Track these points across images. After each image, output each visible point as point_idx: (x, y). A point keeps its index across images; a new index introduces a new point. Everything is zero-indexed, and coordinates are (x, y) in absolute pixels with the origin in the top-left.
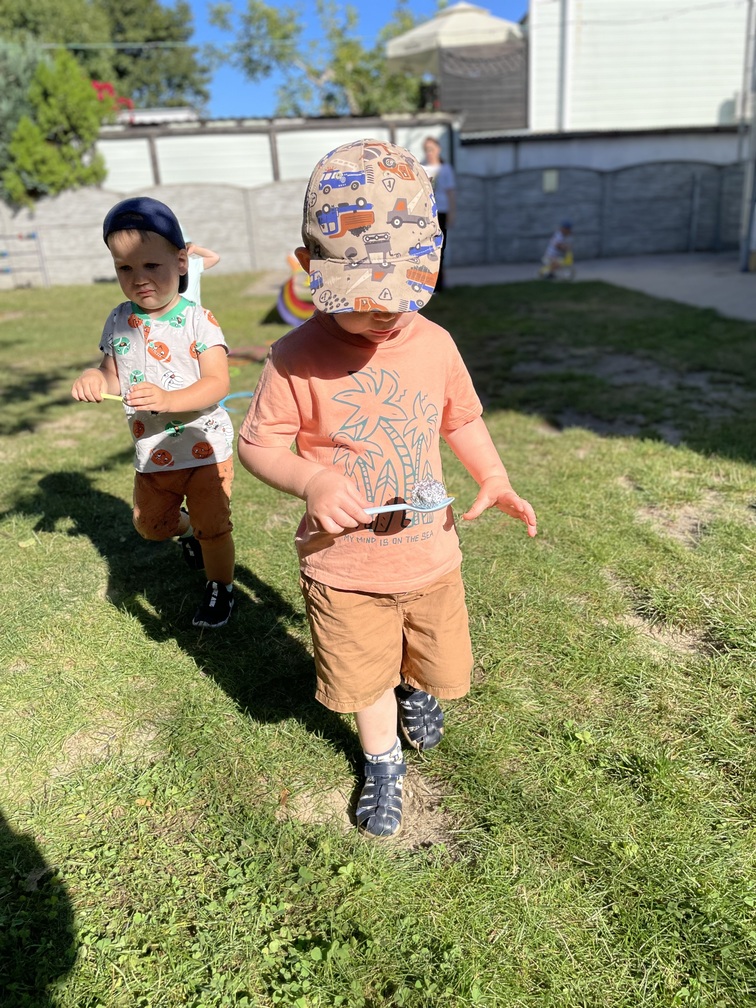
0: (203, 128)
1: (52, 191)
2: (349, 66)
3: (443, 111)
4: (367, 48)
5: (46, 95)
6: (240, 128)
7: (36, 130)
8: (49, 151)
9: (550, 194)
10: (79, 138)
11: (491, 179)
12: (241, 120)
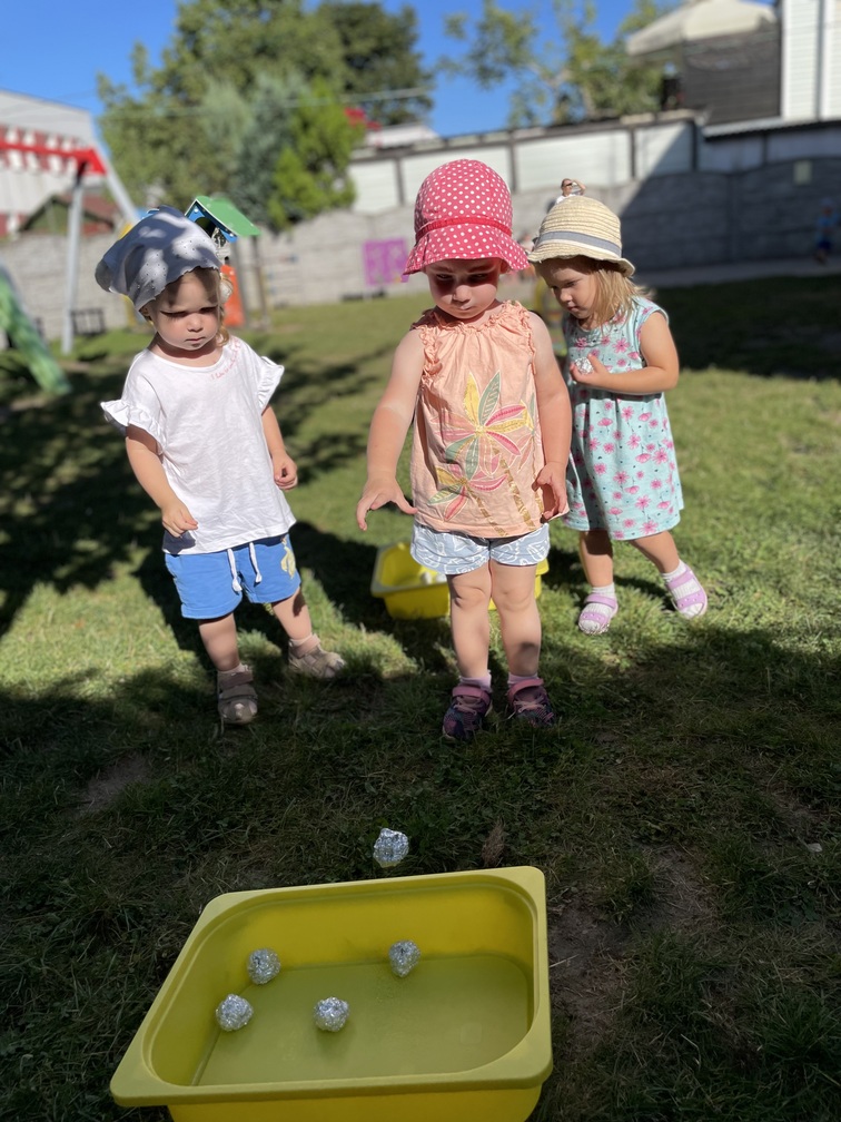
0: (447, 144)
1: (308, 216)
2: (586, 65)
3: (686, 107)
4: (605, 42)
5: (306, 126)
6: (482, 143)
7: (297, 159)
9: (803, 186)
10: (334, 164)
11: (737, 175)
12: (481, 136)
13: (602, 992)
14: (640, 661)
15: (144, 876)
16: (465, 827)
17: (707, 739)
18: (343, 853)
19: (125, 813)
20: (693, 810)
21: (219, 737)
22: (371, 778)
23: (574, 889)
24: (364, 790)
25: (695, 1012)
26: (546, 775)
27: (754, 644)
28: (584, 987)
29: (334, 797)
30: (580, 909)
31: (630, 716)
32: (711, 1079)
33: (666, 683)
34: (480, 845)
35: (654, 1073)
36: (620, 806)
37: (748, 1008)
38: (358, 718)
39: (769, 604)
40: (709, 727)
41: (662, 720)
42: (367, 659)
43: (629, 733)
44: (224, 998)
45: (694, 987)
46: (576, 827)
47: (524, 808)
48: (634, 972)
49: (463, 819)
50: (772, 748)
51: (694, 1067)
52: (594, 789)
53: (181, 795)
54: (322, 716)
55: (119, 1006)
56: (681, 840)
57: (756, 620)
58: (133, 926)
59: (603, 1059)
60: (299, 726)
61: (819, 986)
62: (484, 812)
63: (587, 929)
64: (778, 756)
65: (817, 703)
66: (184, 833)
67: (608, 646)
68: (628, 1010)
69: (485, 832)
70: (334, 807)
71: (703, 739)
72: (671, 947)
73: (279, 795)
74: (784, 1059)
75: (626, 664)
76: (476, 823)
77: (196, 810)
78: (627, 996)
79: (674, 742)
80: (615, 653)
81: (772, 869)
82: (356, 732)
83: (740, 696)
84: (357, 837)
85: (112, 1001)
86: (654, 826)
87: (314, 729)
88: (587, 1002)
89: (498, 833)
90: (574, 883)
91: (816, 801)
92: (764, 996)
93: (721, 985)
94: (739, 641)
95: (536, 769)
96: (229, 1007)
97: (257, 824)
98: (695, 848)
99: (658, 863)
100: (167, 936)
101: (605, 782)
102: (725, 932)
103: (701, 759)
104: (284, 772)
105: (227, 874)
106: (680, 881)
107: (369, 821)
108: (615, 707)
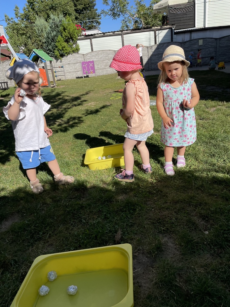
0: (104, 35)
1: (66, 55)
3: (169, 25)
4: (147, 6)
5: (64, 29)
6: (114, 34)
7: (62, 39)
8: (65, 44)
9: (201, 46)
10: (73, 40)
11: (183, 43)
13: (149, 278)
14: (159, 180)
15: (18, 250)
16: (110, 231)
17: (177, 202)
18: (76, 240)
19: (12, 231)
20: (173, 223)
21: (40, 207)
22: (84, 218)
23: (141, 248)
24: (82, 222)
25: (174, 283)
26: (133, 215)
27: (189, 175)
28: (144, 277)
29: (73, 224)
30: (142, 254)
31: (156, 196)
32: (179, 303)
33: (166, 186)
34: (115, 236)
35: (163, 302)
36: (153, 223)
37: (189, 280)
38: (80, 200)
39: (193, 163)
40: (177, 199)
41: (165, 197)
42: (83, 182)
43: (156, 201)
44: (41, 286)
45: (174, 275)
46: (141, 229)
47: (127, 224)
48: (157, 272)
49: (109, 229)
50: (194, 204)
51: (174, 299)
52: (146, 218)
53: (28, 225)
54: (70, 200)
55: (10, 290)
56: (170, 232)
57: (190, 167)
58: (15, 265)
59: (149, 298)
60: (63, 203)
61: (208, 273)
62: (116, 226)
63: (145, 259)
64: (196, 206)
65: (206, 191)
66: (29, 236)
67: (150, 176)
68: (156, 283)
69: (116, 232)
70: (73, 226)
71: (176, 202)
72: (168, 264)
73: (57, 224)
74: (199, 295)
75: (155, 181)
76: (114, 230)
77: (33, 229)
78: (155, 279)
79: (168, 203)
80: (152, 178)
81: (195, 239)
82: (80, 204)
83: (186, 189)
84: (80, 235)
85: (8, 288)
86: (163, 228)
87: (67, 204)
88: (144, 281)
89: (120, 232)
90: (141, 246)
91: (207, 219)
92: (193, 277)
93: (181, 274)
94: (185, 174)
95: (130, 213)
96: (42, 289)
97: (51, 233)
98: (174, 234)
99: (164, 239)
100: (24, 268)
101: (150, 216)
102: (182, 258)
103: (176, 208)
104: (59, 217)
105: (42, 248)
106: (170, 244)
107: (83, 231)
108: (152, 194)
